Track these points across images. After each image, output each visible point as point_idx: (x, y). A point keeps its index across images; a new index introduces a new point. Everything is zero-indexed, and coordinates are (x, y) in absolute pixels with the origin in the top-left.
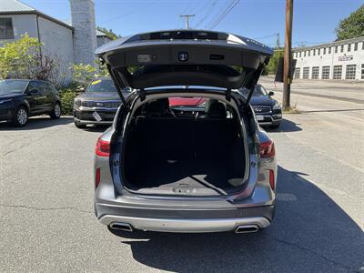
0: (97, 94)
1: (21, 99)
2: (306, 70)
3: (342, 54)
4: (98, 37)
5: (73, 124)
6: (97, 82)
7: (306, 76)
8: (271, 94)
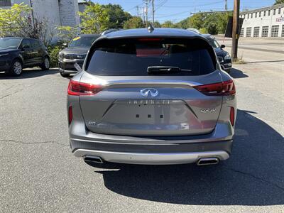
0: (78, 48)
1: (16, 53)
2: (249, 29)
3: (279, 16)
4: (79, 4)
5: (59, 74)
6: (77, 38)
7: (248, 35)
8: (223, 46)
